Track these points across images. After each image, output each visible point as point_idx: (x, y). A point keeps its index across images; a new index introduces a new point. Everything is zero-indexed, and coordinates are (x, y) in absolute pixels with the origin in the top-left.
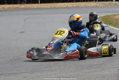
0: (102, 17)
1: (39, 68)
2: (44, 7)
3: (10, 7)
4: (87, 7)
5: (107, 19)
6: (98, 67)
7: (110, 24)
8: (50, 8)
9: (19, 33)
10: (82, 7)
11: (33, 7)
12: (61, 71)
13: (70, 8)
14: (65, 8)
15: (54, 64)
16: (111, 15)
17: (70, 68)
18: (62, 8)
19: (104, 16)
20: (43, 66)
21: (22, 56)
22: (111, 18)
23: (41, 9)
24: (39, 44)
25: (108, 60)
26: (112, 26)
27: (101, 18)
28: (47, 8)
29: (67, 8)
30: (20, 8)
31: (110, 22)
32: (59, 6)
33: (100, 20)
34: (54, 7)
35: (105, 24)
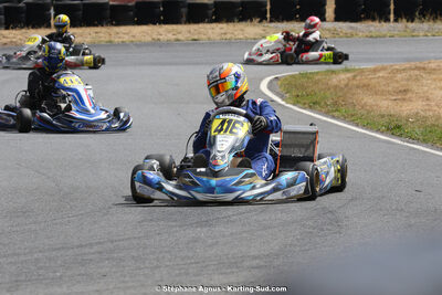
0: (286, 78)
1: (41, 268)
4: (229, 42)
5: (303, 87)
6: (262, 263)
7: (314, 103)
10: (211, 43)
13: (168, 43)
14: (147, 44)
15: (100, 253)
16: (317, 73)
17: (157, 267)
18: (140, 45)
19: (293, 76)
20: (59, 262)
22: (316, 83)
24: (49, 178)
26: (320, 112)
27: (279, 82)
29: (156, 43)
31: (315, 99)
32: (126, 38)
33: (279, 90)
34: (107, 39)
35: (294, 104)
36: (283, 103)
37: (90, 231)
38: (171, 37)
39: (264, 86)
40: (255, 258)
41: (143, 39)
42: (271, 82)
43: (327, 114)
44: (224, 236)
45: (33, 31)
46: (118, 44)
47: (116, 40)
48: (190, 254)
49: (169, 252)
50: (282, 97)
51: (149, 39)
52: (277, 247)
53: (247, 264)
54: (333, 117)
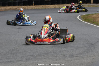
1: (31, 57)
2: (37, 8)
3: (10, 8)
7: (89, 21)
8: (42, 9)
9: (17, 29)
11: (28, 8)
12: (49, 59)
17: (56, 57)
18: (51, 9)
19: (84, 15)
21: (19, 47)
22: (89, 17)
23: (35, 9)
25: (86, 50)
27: (81, 17)
28: (39, 9)
30: (18, 9)
32: (49, 7)
33: (81, 18)
34: (45, 8)
35: (85, 21)
36: (82, 21)
37: (42, 49)
38: (58, 7)
39: (78, 17)
40: (77, 54)
41: (52, 8)
42: (79, 16)
43: (91, 23)
44: (70, 50)
45: (29, 6)
46: (47, 9)
47: (47, 8)
48: (63, 54)
49: (58, 53)
50: (82, 20)
51: (54, 8)
52: (81, 52)
53: (75, 56)
54: (93, 24)
